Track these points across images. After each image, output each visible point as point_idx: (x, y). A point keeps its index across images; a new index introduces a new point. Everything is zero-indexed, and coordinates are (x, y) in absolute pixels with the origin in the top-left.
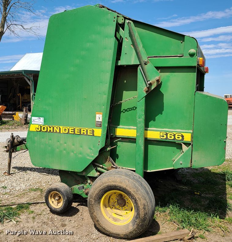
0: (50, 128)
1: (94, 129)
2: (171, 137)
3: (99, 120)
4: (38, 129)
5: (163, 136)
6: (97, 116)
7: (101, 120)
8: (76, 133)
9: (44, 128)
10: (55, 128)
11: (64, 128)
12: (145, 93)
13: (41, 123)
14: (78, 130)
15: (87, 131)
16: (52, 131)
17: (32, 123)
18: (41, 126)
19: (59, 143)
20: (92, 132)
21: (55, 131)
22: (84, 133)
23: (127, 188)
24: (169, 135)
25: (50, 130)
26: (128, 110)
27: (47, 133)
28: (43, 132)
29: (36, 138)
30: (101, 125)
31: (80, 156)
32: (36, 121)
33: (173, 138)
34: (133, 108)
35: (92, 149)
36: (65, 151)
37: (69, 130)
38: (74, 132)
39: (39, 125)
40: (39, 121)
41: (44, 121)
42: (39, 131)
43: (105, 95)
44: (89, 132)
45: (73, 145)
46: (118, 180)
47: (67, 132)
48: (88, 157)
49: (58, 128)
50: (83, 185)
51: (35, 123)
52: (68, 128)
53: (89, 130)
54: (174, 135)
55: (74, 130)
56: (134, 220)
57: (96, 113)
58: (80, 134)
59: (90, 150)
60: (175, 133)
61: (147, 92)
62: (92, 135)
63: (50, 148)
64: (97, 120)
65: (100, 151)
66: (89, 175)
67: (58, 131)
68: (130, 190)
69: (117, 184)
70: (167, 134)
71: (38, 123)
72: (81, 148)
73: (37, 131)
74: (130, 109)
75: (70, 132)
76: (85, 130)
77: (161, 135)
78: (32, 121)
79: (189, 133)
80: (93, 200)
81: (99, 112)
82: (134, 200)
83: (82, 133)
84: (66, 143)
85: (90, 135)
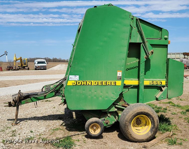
0: (84, 82)
1: (116, 81)
2: (155, 83)
3: (120, 76)
4: (74, 84)
5: (151, 83)
6: (118, 73)
7: (121, 75)
8: (103, 84)
9: (79, 83)
10: (88, 82)
11: (94, 82)
12: (145, 59)
13: (77, 80)
14: (105, 82)
15: (111, 83)
16: (85, 84)
17: (70, 80)
18: (77, 81)
19: (90, 92)
20: (114, 83)
21: (87, 84)
22: (109, 84)
23: (148, 112)
24: (154, 82)
25: (84, 84)
26: (130, 69)
27: (82, 86)
28: (78, 85)
29: (72, 90)
30: (121, 78)
31: (106, 99)
32: (72, 78)
33: (156, 84)
34: (133, 68)
35: (114, 94)
36: (95, 97)
37: (98, 83)
38: (102, 83)
39: (75, 81)
40: (75, 78)
41: (79, 78)
42: (75, 85)
43: (124, 60)
44: (112, 83)
45: (101, 92)
46: (143, 108)
47: (97, 84)
48: (112, 99)
49: (90, 82)
50: (104, 118)
51: (72, 79)
52: (98, 81)
53: (112, 82)
54: (157, 82)
55: (102, 82)
56: (152, 130)
57: (118, 71)
58: (106, 85)
59: (113, 95)
60: (157, 81)
61: (146, 58)
62: (114, 85)
63: (83, 96)
64: (118, 75)
65: (120, 95)
66: (110, 111)
67: (90, 84)
68: (150, 113)
69: (143, 111)
70: (153, 82)
71: (74, 80)
72: (107, 94)
73: (73, 85)
74: (131, 68)
75: (99, 84)
76: (110, 82)
77: (150, 82)
78: (70, 78)
79: (165, 80)
80: (128, 123)
81: (120, 70)
82: (151, 119)
83: (107, 84)
84: (96, 92)
85: (113, 85)
